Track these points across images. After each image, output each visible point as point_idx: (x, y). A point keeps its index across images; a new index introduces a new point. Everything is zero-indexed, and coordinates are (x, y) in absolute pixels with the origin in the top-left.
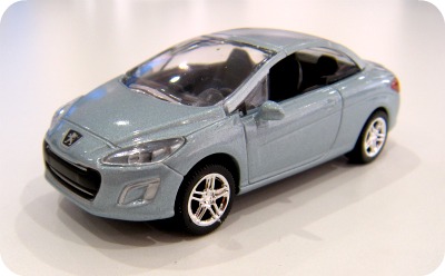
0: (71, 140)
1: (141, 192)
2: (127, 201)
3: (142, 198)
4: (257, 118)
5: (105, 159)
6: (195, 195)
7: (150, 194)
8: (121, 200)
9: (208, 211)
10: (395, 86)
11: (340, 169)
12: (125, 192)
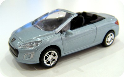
0: (13, 40)
1: (29, 56)
2: (25, 58)
3: (30, 57)
4: (66, 35)
5: (20, 46)
6: (47, 55)
7: (32, 56)
8: (24, 58)
9: (49, 61)
10: (117, 23)
11: (98, 48)
12: (25, 56)
